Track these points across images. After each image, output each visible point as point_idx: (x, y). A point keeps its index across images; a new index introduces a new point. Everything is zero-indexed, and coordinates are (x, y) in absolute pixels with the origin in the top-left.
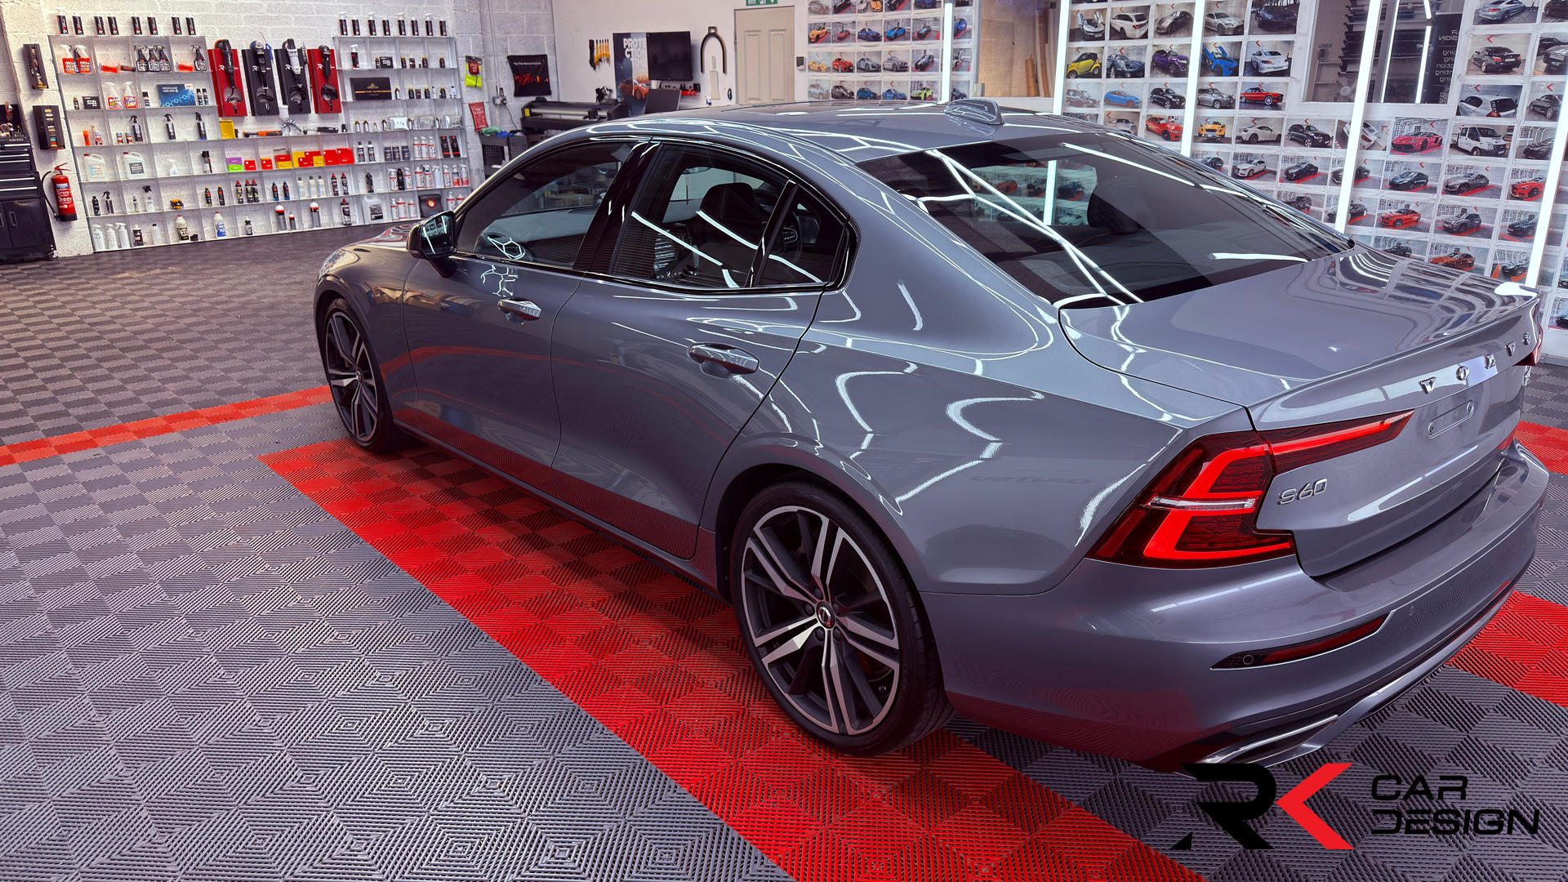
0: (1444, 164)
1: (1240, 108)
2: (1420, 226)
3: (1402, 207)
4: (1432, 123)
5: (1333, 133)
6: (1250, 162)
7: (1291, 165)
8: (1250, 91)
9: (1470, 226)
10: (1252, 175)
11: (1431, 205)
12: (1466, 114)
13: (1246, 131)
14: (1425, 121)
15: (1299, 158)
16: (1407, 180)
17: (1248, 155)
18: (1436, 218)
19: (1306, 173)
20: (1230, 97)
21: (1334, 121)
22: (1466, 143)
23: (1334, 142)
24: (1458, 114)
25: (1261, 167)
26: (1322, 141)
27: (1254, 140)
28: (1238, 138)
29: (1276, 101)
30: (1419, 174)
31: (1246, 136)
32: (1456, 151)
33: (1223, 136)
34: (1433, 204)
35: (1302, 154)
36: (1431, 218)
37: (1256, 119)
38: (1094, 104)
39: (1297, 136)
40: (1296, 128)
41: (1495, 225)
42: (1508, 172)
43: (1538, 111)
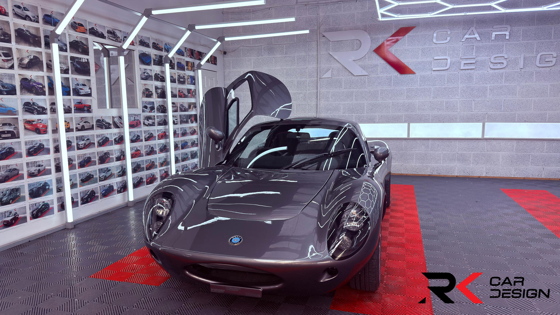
0: (143, 130)
1: (74, 113)
2: (141, 155)
3: (135, 149)
4: (138, 115)
5: (111, 123)
6: (83, 140)
7: (99, 139)
8: (77, 104)
9: (151, 152)
10: (86, 146)
12: (145, 112)
13: (79, 124)
14: (135, 115)
15: (102, 135)
16: (135, 138)
17: (82, 136)
18: (144, 151)
19: (104, 142)
20: (69, 107)
21: (110, 116)
22: (147, 122)
23: (112, 126)
24: (143, 112)
25: (88, 142)
26: (108, 126)
27: (83, 129)
29: (89, 109)
30: (138, 135)
31: (79, 127)
32: (144, 125)
34: (143, 146)
35: (103, 133)
37: (82, 118)
39: (99, 125)
40: (98, 121)
41: (157, 149)
42: (156, 131)
43: (158, 110)
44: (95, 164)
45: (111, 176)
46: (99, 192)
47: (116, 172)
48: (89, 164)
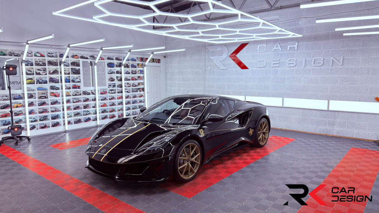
0: (108, 96)
1: (72, 89)
2: (107, 106)
3: (104, 103)
4: (105, 89)
5: (90, 92)
6: (76, 99)
7: (84, 99)
8: (73, 86)
9: (113, 104)
10: (77, 102)
11: (108, 102)
12: (110, 88)
13: (74, 93)
15: (85, 97)
16: (103, 99)
17: (75, 98)
18: (109, 104)
19: (87, 100)
20: (70, 87)
21: (90, 90)
22: (110, 92)
23: (91, 94)
24: (108, 88)
25: (78, 100)
26: (89, 94)
27: (76, 95)
28: (73, 95)
30: (105, 98)
33: (69, 95)
36: (108, 104)
37: (76, 91)
38: (34, 90)
40: (84, 92)
41: (117, 104)
42: (116, 96)
43: (118, 86)
44: (82, 109)
45: (89, 114)
46: (83, 120)
47: (92, 112)
48: (79, 108)
